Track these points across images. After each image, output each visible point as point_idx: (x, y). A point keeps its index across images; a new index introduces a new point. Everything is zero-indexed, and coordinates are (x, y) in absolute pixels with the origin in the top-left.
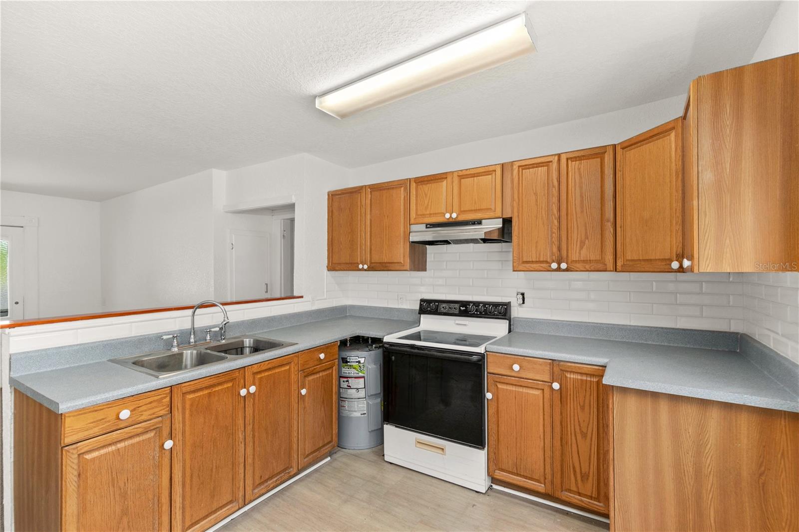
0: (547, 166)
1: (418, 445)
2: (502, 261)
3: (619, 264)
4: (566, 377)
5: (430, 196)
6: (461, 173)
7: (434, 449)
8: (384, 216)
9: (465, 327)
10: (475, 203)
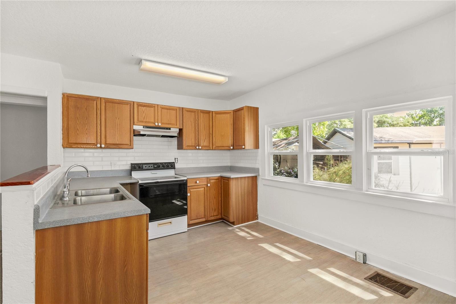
0: (194, 112)
1: (159, 226)
2: (168, 145)
3: (214, 147)
4: (211, 182)
5: (146, 113)
6: (162, 106)
7: (167, 224)
8: (116, 118)
9: (156, 174)
10: (168, 120)
